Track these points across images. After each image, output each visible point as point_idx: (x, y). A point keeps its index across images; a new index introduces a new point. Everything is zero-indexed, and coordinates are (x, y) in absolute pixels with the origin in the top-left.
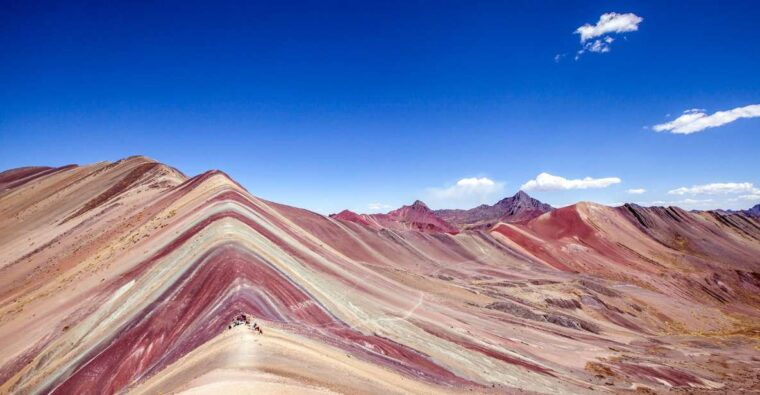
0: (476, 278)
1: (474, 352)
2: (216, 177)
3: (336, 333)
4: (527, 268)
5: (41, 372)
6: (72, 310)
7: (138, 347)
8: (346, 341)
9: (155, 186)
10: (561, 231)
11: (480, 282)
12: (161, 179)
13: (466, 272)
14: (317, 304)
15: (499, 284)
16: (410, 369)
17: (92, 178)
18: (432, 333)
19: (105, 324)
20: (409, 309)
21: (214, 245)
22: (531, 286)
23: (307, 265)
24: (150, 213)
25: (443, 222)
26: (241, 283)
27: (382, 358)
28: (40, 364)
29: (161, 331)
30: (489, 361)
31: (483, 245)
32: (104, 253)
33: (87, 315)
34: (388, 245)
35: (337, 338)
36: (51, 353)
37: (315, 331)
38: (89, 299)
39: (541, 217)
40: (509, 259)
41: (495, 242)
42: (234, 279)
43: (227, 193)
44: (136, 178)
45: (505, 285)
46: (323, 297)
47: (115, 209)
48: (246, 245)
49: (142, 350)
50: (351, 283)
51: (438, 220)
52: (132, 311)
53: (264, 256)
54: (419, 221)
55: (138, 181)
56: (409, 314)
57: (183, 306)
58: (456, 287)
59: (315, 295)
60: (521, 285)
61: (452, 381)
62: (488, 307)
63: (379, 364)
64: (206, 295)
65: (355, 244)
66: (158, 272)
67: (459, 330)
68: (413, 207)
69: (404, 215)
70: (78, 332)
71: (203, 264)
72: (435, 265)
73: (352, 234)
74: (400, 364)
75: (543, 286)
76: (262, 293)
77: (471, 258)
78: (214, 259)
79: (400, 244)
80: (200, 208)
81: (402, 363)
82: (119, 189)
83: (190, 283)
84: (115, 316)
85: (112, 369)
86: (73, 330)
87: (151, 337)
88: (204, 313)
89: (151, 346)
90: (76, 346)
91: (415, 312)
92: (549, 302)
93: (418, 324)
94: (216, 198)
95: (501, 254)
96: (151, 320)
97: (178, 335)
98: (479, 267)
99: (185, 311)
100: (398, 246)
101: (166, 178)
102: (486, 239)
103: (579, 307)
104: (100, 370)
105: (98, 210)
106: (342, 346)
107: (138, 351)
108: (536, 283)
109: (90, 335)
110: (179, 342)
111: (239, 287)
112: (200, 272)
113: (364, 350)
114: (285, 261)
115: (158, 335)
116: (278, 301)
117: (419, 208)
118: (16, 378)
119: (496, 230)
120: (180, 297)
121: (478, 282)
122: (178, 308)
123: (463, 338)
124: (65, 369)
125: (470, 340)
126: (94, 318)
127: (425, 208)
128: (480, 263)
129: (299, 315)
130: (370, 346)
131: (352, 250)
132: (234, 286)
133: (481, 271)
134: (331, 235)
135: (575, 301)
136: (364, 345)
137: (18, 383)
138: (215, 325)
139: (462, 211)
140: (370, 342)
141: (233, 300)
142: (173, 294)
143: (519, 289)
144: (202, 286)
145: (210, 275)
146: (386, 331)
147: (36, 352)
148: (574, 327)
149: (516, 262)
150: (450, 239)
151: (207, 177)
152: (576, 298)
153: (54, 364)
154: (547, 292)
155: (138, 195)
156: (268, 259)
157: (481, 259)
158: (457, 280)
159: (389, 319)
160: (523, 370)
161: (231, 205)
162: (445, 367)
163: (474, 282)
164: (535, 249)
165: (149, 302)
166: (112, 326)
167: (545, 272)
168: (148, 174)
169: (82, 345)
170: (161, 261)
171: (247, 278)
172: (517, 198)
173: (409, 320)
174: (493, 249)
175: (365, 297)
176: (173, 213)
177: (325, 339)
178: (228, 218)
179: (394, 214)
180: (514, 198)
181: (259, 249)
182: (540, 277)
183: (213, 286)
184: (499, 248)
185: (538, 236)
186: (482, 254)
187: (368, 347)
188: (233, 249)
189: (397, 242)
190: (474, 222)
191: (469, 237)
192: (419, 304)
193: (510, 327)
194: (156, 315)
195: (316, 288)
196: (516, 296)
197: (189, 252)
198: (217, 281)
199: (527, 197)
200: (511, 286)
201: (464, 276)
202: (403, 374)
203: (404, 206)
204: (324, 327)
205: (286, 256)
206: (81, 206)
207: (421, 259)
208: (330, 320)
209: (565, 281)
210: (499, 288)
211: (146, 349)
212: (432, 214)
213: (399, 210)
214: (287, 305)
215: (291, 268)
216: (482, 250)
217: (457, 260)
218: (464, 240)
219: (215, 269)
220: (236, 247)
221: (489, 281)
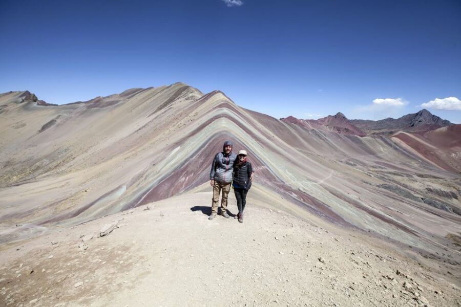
0: (373, 167)
1: (361, 210)
2: (217, 94)
3: (277, 185)
4: (416, 165)
5: (147, 181)
6: (155, 157)
7: (182, 177)
8: (282, 190)
9: (188, 99)
10: (454, 142)
11: (376, 169)
12: (191, 95)
13: (366, 162)
14: (268, 169)
15: (390, 173)
16: (317, 211)
17: (159, 94)
18: (332, 193)
19: (169, 165)
20: (321, 179)
21: (216, 132)
22: (416, 177)
23: (264, 146)
24: (186, 113)
25: (355, 128)
27: (301, 202)
28: (146, 178)
29: (192, 171)
30: (369, 217)
31: (383, 146)
32: (167, 132)
33: (161, 160)
34: (315, 139)
35: (277, 188)
36: (149, 174)
37: (265, 183)
38: (162, 153)
39: (438, 130)
40: (402, 157)
41: (393, 144)
43: (223, 104)
44: (179, 94)
45: (395, 174)
46: (271, 165)
47: (170, 110)
48: (232, 133)
49: (184, 179)
50: (289, 160)
51: (352, 126)
52: (179, 161)
53: (242, 140)
54: (338, 126)
55: (180, 96)
56: (322, 182)
57: (201, 161)
58: (358, 171)
59: (268, 164)
60: (408, 176)
61: (341, 223)
62: (378, 186)
63: (299, 205)
65: (295, 137)
66: (190, 143)
67: (353, 196)
68: (335, 117)
69: (328, 121)
70: (159, 167)
71: (211, 141)
72: (345, 155)
73: (293, 131)
77: (371, 153)
78: (216, 139)
79: (323, 139)
80: (209, 111)
81: (312, 207)
82: (172, 100)
83: (205, 150)
84: (173, 162)
85: (172, 185)
86: (157, 166)
87: (188, 174)
89: (188, 178)
90: (158, 173)
91: (325, 181)
92: (429, 190)
93: (326, 188)
94: (217, 106)
95: (396, 153)
96: (187, 166)
97: (199, 174)
98: (377, 160)
99: (202, 164)
100: (321, 140)
101: (193, 94)
102: (386, 142)
103: (456, 198)
104: (168, 185)
105: (163, 110)
106: (279, 192)
107: (182, 179)
108: (421, 176)
109: (162, 170)
110: (200, 177)
112: (209, 145)
113: (292, 197)
114: (252, 144)
115: (191, 173)
117: (340, 117)
118: (138, 182)
119: (397, 136)
120: (200, 157)
121: (374, 169)
122: (199, 162)
123: (354, 201)
124: (155, 181)
125: (359, 203)
126: (164, 161)
127: (344, 118)
128: (379, 157)
129: (258, 173)
130: (295, 195)
131: (292, 141)
133: (378, 163)
134: (280, 131)
135: (452, 193)
136: (292, 194)
137: (139, 184)
139: (371, 122)
140: (296, 193)
142: (197, 155)
143: (406, 178)
144: (210, 152)
145: (214, 147)
146: (306, 188)
147: (144, 173)
148: (447, 210)
149: (407, 160)
150: (358, 139)
151: (213, 95)
152: (454, 191)
153: (151, 179)
154: (429, 183)
155: (181, 103)
156: (243, 142)
157: (380, 155)
158: (358, 166)
159: (309, 183)
160: (394, 227)
161: (225, 110)
162: (339, 214)
163: (371, 169)
164: (426, 152)
165: (187, 157)
166: (172, 166)
167: (431, 170)
168: (184, 92)
169: (160, 173)
170: (191, 138)
172: (420, 114)
173: (321, 185)
174: (391, 149)
175: (295, 169)
176: (197, 114)
177: (270, 187)
178: (224, 118)
179: (321, 121)
180: (417, 114)
181: (239, 136)
182: (426, 172)
184: (396, 149)
185: (430, 144)
186: (381, 152)
187: (294, 195)
188: (225, 135)
189: (321, 138)
190: (379, 129)
191: (373, 139)
192: (329, 177)
193: (392, 201)
194: (190, 164)
195: (268, 160)
196: (403, 182)
197: (204, 135)
199: (429, 113)
200: (400, 175)
201: (364, 165)
202: (312, 213)
203: (329, 116)
204: (271, 181)
205: (253, 141)
206: (156, 108)
207: (336, 150)
208: (275, 178)
209: (448, 178)
210: (389, 175)
211: (186, 178)
212: (349, 121)
215: (255, 148)
216: (382, 149)
217: (362, 154)
218: (369, 141)
219: (217, 144)
220: (227, 134)
221: (383, 170)
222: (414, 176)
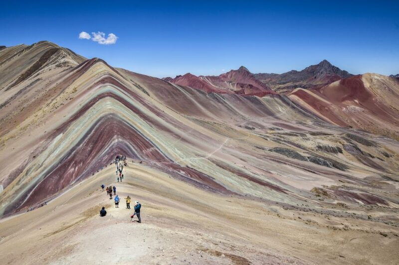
0: (271, 129)
3: (166, 165)
5: (29, 177)
7: (71, 168)
8: (171, 170)
11: (273, 131)
12: (63, 61)
13: (265, 125)
14: (157, 149)
15: (286, 134)
16: (202, 184)
18: (220, 166)
19: (53, 156)
20: (210, 153)
21: (102, 115)
22: (309, 136)
23: (153, 126)
25: (260, 83)
26: (118, 138)
27: (188, 178)
28: (27, 174)
29: (81, 161)
31: (281, 106)
33: (42, 151)
34: (213, 103)
35: (166, 168)
36: (30, 169)
37: (155, 164)
40: (299, 116)
41: (291, 103)
42: (113, 136)
43: (106, 78)
46: (160, 145)
48: (120, 115)
49: (73, 169)
50: (178, 137)
51: (257, 81)
52: (64, 150)
53: (129, 122)
54: (242, 82)
56: (210, 155)
57: (89, 149)
59: (156, 145)
61: (223, 192)
62: (271, 150)
63: (185, 181)
64: (101, 144)
66: (74, 129)
67: (239, 165)
69: (231, 77)
70: (41, 159)
71: (97, 126)
72: (244, 119)
73: (189, 96)
74: (197, 182)
75: (318, 137)
76: (128, 144)
78: (103, 124)
79: (221, 103)
80: (91, 88)
81: (198, 181)
83: (92, 137)
84: (57, 152)
85: (61, 177)
86: (38, 158)
87: (76, 164)
88: (100, 153)
89: (77, 168)
90: (41, 166)
91: (214, 154)
92: (320, 148)
93: (213, 162)
94: (100, 81)
95: (293, 112)
96: (75, 155)
97: (89, 163)
98: (276, 121)
99: (91, 151)
101: (66, 59)
102: (284, 101)
103: (341, 152)
104: (56, 177)
106: (168, 172)
108: (313, 134)
109: (47, 161)
111: (116, 140)
112: (96, 131)
113: (179, 174)
114: (141, 124)
115: (79, 162)
116: (136, 148)
117: (243, 72)
118: (17, 179)
119: (295, 93)
120: (87, 144)
121: (271, 132)
122: (87, 150)
123: (239, 170)
124: (40, 176)
125: (242, 171)
126: (46, 152)
128: (277, 118)
129: (147, 156)
130: (183, 173)
132: (114, 140)
133: (276, 124)
135: (338, 148)
136: (180, 172)
137: (19, 181)
138: (106, 160)
140: (183, 170)
141: (114, 147)
142: (84, 142)
144: (98, 138)
145: (101, 133)
146: (194, 164)
147: (23, 168)
149: (302, 119)
151: (93, 64)
152: (340, 146)
153: (33, 174)
155: (50, 72)
156: (131, 124)
157: (278, 115)
158: (257, 129)
159: (197, 159)
161: (109, 88)
162: (222, 185)
163: (269, 131)
164: (321, 108)
165: (72, 146)
166: (57, 157)
167: (323, 126)
168: (54, 57)
169: (44, 166)
170: (74, 123)
171: (121, 135)
173: (209, 159)
174: (289, 108)
175: (185, 146)
176: (75, 90)
177: (159, 168)
178: (108, 97)
181: (126, 118)
183: (103, 139)
184: (293, 108)
185: (325, 99)
186: (279, 112)
187: (182, 173)
188: (112, 118)
191: (272, 99)
192: (219, 149)
194: (77, 153)
195: (157, 140)
197: (89, 119)
198: (105, 137)
199: (329, 64)
201: (262, 128)
202: (197, 187)
204: (160, 162)
205: (142, 120)
206: (16, 79)
207: (235, 114)
208: (164, 158)
209: (335, 134)
210: (285, 136)
211: (75, 168)
213: (228, 73)
214: (141, 150)
215: (143, 128)
216: (280, 109)
217: (261, 115)
218: (268, 101)
219: (104, 129)
220: (114, 117)
221: (280, 132)
222: (307, 135)
